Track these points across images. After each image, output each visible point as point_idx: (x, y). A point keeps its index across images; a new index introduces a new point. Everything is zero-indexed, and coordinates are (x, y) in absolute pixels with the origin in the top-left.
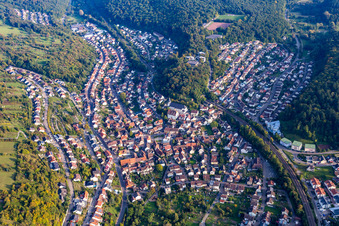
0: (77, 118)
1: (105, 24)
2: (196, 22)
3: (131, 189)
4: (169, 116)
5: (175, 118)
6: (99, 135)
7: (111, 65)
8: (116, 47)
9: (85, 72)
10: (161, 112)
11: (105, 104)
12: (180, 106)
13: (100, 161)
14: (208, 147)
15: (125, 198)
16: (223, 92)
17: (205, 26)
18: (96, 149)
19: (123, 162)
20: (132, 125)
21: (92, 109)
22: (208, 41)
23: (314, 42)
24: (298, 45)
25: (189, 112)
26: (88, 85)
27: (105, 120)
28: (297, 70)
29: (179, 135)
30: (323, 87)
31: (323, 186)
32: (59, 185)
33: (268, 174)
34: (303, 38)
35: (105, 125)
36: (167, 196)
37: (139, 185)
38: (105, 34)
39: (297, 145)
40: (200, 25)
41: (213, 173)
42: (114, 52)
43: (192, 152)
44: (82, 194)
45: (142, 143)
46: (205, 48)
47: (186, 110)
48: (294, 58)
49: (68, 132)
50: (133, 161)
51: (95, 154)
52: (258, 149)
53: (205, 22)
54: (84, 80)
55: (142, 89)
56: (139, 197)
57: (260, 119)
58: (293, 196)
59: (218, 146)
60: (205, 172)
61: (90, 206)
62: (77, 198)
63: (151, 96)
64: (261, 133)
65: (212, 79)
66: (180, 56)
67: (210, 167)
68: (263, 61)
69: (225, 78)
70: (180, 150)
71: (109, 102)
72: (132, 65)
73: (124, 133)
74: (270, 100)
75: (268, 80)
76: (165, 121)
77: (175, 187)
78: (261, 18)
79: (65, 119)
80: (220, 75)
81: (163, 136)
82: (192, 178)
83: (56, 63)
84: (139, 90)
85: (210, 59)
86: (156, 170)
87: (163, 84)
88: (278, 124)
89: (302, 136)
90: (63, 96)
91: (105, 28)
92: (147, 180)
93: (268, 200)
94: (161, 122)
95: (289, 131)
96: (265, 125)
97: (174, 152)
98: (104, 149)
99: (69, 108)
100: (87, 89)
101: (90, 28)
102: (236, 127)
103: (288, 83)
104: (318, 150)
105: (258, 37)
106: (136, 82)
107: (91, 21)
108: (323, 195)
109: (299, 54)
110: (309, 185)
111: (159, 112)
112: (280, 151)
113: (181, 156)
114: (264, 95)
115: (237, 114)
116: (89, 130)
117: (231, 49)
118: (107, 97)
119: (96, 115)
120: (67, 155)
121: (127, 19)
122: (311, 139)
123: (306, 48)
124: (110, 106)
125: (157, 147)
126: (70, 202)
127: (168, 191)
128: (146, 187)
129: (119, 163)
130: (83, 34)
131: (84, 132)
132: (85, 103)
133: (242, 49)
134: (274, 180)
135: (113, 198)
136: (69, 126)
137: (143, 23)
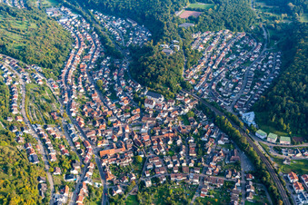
0: (55, 106)
1: (80, 9)
2: (169, 10)
3: (111, 181)
4: (146, 105)
5: (151, 107)
6: (78, 124)
7: (87, 51)
8: (90, 33)
9: (61, 58)
10: (138, 101)
11: (82, 91)
12: (157, 95)
13: (79, 152)
14: (185, 138)
15: (105, 191)
16: (198, 81)
17: (177, 14)
18: (75, 139)
19: (102, 153)
20: (109, 113)
21: (69, 96)
22: (180, 29)
23: (280, 32)
24: (265, 34)
25: (166, 101)
26: (65, 71)
27: (82, 107)
28: (267, 60)
29: (157, 125)
30: (295, 79)
31: (300, 180)
32: (39, 179)
34: (270, 28)
35: (83, 114)
36: (147, 189)
37: (120, 178)
38: (79, 19)
39: (273, 137)
40: (172, 13)
41: (191, 165)
42: (89, 38)
43: (170, 142)
44: (62, 188)
45: (120, 132)
46: (179, 37)
47: (163, 99)
48: (262, 48)
49: (46, 121)
50: (112, 152)
51: (74, 144)
52: (234, 140)
53: (177, 10)
54: (60, 65)
55: (119, 77)
56: (119, 191)
57: (234, 109)
58: (272, 191)
59: (196, 136)
60: (184, 164)
61: (71, 201)
62: (58, 193)
63: (128, 84)
64: (237, 124)
65: (186, 67)
66: (155, 44)
67: (188, 159)
68: (233, 51)
69: (199, 67)
70: (158, 141)
71: (86, 89)
72: (108, 51)
74: (243, 89)
75: (239, 70)
76: (143, 110)
77: (155, 180)
78: (230, 7)
79: (42, 107)
80: (194, 64)
81: (141, 126)
82: (171, 170)
83: (32, 48)
84: (115, 78)
85: (184, 48)
86: (135, 161)
87: (139, 72)
88: (252, 115)
90: (41, 83)
91: (79, 13)
92: (127, 172)
94: (138, 111)
95: (264, 123)
96: (240, 116)
97: (152, 142)
98: (83, 139)
99: (47, 95)
100: (63, 75)
101: (65, 12)
102: (212, 118)
103: (259, 74)
105: (228, 26)
106: (112, 69)
107: (66, 5)
108: (302, 190)
109: (267, 43)
110: (287, 179)
111: (136, 100)
112: (256, 143)
113: (159, 147)
114: (236, 84)
115: (212, 104)
116: (67, 118)
117: (203, 38)
118: (83, 84)
119: (74, 103)
121: (101, 4)
123: (273, 38)
124: (87, 94)
125: (136, 137)
126: (50, 198)
127: (149, 184)
128: (126, 180)
129: (99, 154)
130: (58, 19)
131: (62, 121)
132: (62, 90)
133: (213, 38)
134: (253, 174)
136: (47, 114)
137: (116, 9)
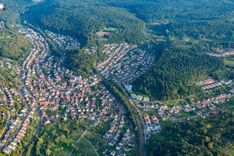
0: (16, 79)
1: (39, 29)
2: (92, 31)
3: (44, 118)
4: (71, 81)
5: (74, 81)
6: (29, 89)
7: (40, 52)
8: (44, 43)
9: (24, 55)
10: (66, 78)
11: (34, 73)
12: (78, 75)
13: (28, 102)
14: (90, 98)
15: (40, 122)
16: (103, 69)
17: (97, 33)
18: (26, 96)
19: (41, 104)
20: (49, 84)
21: (26, 75)
22: (97, 41)
23: (158, 46)
24: (149, 47)
25: (83, 79)
26: (25, 62)
27: (33, 81)
28: (146, 60)
29: (76, 91)
30: (157, 68)
31: (150, 118)
32: (2, 112)
33: (122, 111)
34: (153, 43)
35: (33, 84)
36: (64, 122)
37: (49, 116)
38: (38, 35)
39: (140, 98)
40: (94, 32)
41: (92, 111)
42: (42, 45)
43: (82, 100)
44: (15, 118)
45: (53, 94)
46: (95, 45)
47: (81, 77)
48: (146, 54)
49: (10, 86)
50: (47, 103)
51: (25, 98)
52: (118, 99)
53: (97, 31)
54: (23, 59)
55: (57, 66)
56: (48, 122)
57: (122, 84)
58: (134, 122)
59: (96, 97)
60: (88, 110)
61: (19, 124)
62: (12, 120)
63: (62, 70)
64: (121, 91)
65: (98, 62)
66: (81, 48)
67: (90, 108)
68: (128, 54)
69: (105, 62)
70: (75, 99)
71: (36, 72)
72: (53, 53)
73: (43, 88)
74: (129, 75)
75: (130, 64)
76: (68, 83)
77: (70, 117)
78: (130, 31)
79: (9, 79)
80: (103, 60)
81: (66, 91)
82: (80, 113)
83: (6, 49)
84: (55, 66)
85: (98, 51)
86: (60, 108)
87: (69, 63)
88: (131, 86)
89: (143, 93)
90: (9, 67)
91: (39, 32)
92: (54, 113)
93: (120, 124)
94: (66, 84)
95: (137, 90)
96: (124, 87)
97: (71, 99)
98: (31, 96)
99: (12, 74)
100: (24, 64)
101: (30, 31)
102: (108, 88)
103: (140, 66)
104: (150, 101)
105: (127, 41)
106: (54, 62)
107: (30, 27)
108: (150, 122)
109: (149, 51)
110: (143, 118)
111: (65, 78)
112: (130, 100)
113: (75, 102)
114: (126, 72)
115: (110, 81)
116: (23, 85)
117: (111, 47)
118: (35, 69)
119: (28, 78)
120: (8, 98)
121: (53, 27)
122: (148, 94)
123: (153, 49)
124: (37, 74)
125: (62, 96)
126: (7, 122)
127: (65, 119)
128: (53, 117)
129: (39, 104)
130: (25, 34)
131: (20, 87)
132: (22, 72)
133: (117, 47)
134: (125, 115)
135: (33, 121)
136: (11, 83)
137: (61, 30)
